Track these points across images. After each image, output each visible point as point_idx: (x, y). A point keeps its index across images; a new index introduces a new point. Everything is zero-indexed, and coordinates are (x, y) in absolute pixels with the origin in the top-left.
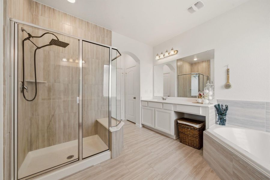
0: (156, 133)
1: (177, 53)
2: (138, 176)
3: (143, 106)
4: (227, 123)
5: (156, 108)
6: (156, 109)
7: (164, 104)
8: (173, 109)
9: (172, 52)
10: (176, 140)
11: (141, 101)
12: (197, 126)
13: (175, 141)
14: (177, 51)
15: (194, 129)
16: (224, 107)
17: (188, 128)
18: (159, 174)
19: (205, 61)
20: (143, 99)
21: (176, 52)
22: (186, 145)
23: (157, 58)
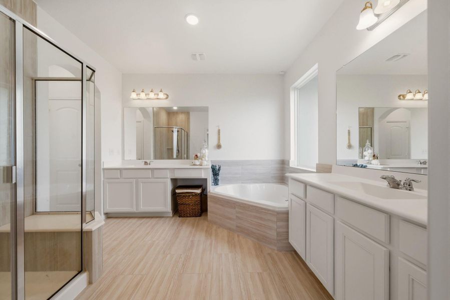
0: (140, 219)
1: (167, 98)
2: (160, 271)
3: (108, 179)
4: (220, 183)
5: (139, 178)
6: (139, 180)
7: (155, 171)
8: (169, 176)
9: (161, 95)
10: (173, 216)
11: (104, 169)
12: (199, 191)
13: (174, 218)
14: (168, 95)
15: (196, 194)
16: (217, 168)
17: (189, 196)
18: (181, 255)
19: (185, 112)
20: (106, 166)
21: (165, 96)
22: (188, 217)
23: (134, 95)
